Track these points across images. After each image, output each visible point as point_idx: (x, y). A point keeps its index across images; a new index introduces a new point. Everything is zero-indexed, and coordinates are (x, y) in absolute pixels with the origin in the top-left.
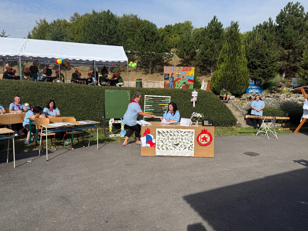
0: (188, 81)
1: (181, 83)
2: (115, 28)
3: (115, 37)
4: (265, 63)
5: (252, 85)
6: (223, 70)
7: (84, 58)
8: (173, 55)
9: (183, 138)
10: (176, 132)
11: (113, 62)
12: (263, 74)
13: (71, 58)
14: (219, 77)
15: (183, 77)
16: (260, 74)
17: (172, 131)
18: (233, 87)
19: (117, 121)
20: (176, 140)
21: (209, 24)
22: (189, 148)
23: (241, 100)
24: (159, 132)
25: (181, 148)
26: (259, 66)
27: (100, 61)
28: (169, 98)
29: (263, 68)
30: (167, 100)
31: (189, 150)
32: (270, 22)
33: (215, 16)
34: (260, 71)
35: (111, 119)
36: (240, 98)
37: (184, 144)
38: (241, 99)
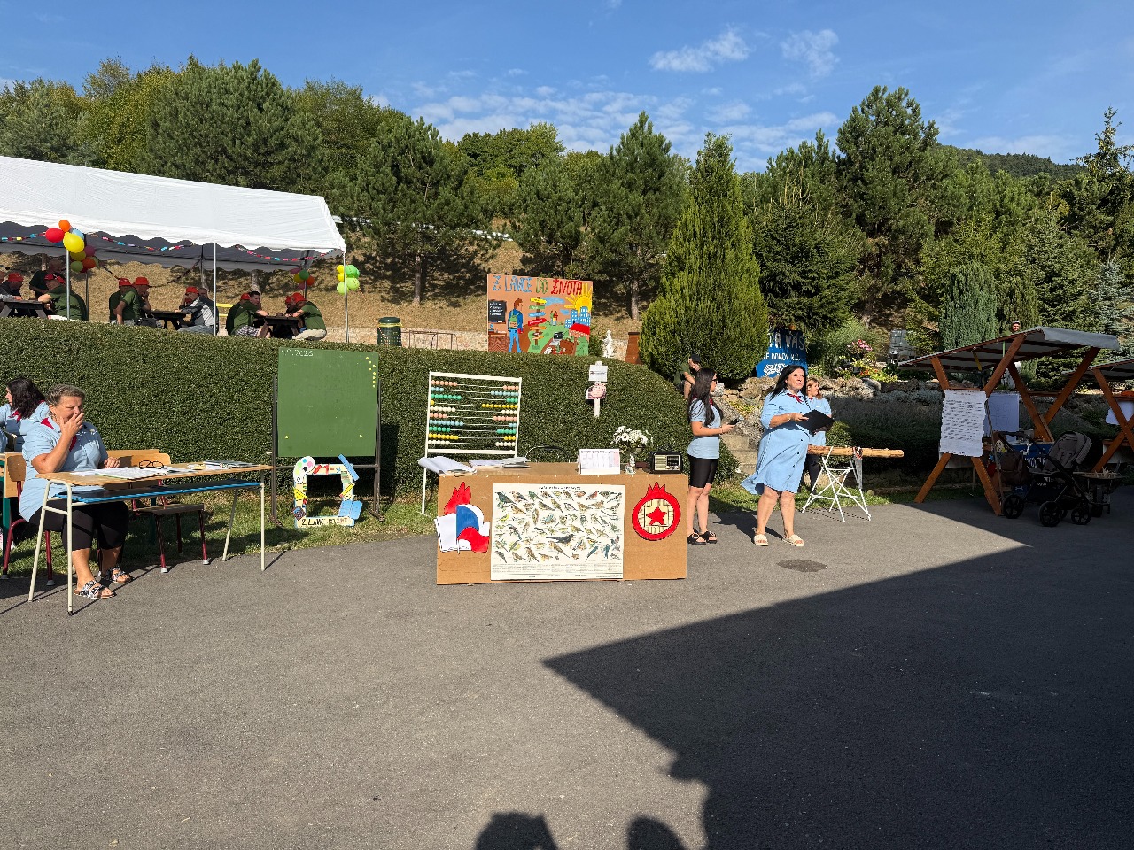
0: (572, 329)
1: (547, 335)
2: (282, 129)
3: (280, 163)
4: (814, 279)
5: (774, 350)
6: (683, 297)
7: (173, 235)
8: (500, 240)
9: (588, 514)
10: (563, 496)
11: (286, 252)
12: (808, 313)
13: (117, 230)
14: (670, 318)
15: (555, 316)
16: (801, 312)
17: (547, 491)
18: (717, 352)
19: (324, 465)
20: (564, 523)
21: (623, 138)
22: (607, 549)
23: (741, 397)
24: (503, 498)
25: (578, 552)
26: (797, 286)
27: (236, 246)
28: (516, 384)
29: (809, 294)
30: (510, 391)
31: (606, 555)
32: (819, 147)
33: (643, 114)
34: (799, 303)
35: (301, 461)
36: (740, 390)
37: (591, 536)
38: (742, 394)
